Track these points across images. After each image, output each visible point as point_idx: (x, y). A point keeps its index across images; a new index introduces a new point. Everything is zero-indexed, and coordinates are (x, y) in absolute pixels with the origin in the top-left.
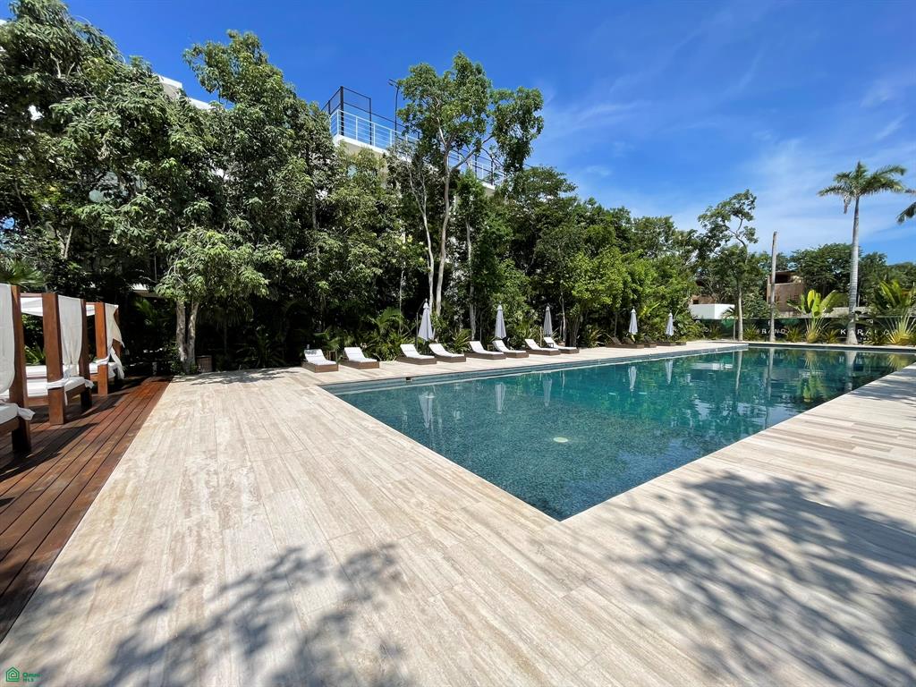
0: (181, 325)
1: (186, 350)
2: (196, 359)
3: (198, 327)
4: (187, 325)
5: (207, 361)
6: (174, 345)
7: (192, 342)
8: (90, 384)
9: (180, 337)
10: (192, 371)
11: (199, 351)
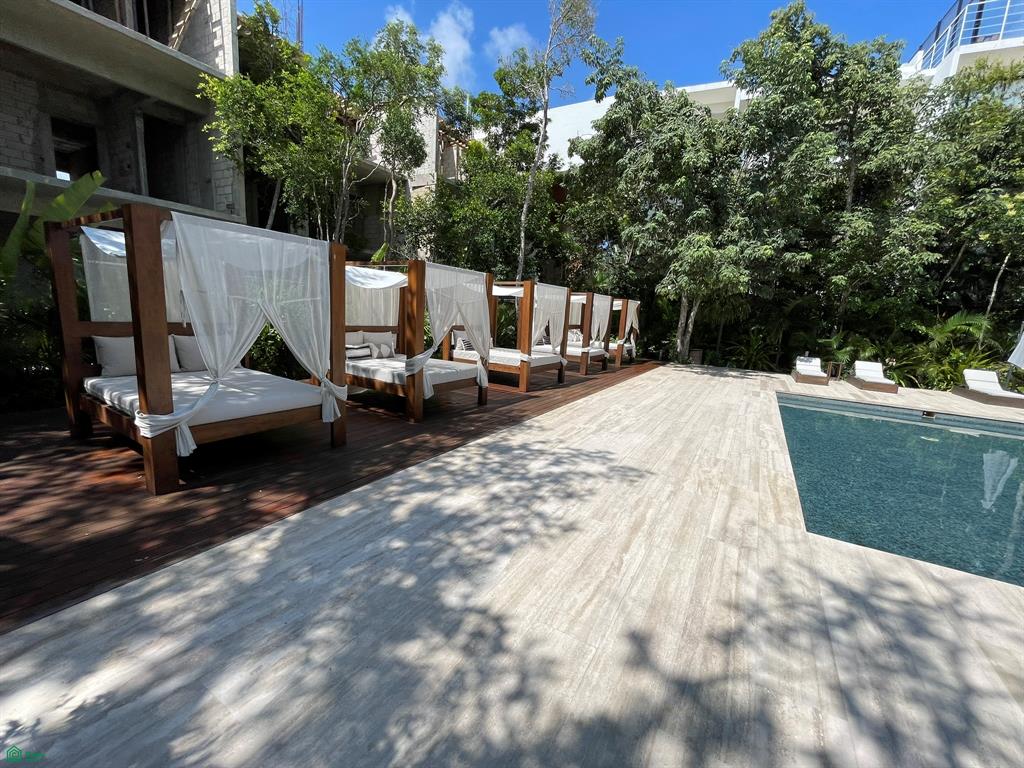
0: (682, 320)
1: (682, 342)
2: (690, 351)
3: (695, 323)
4: (687, 320)
5: (698, 354)
6: (675, 336)
7: (688, 337)
8: (607, 355)
9: (680, 330)
10: (684, 361)
11: (693, 345)
